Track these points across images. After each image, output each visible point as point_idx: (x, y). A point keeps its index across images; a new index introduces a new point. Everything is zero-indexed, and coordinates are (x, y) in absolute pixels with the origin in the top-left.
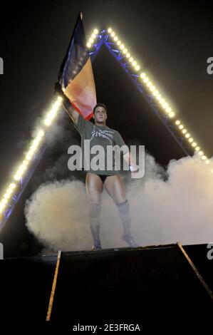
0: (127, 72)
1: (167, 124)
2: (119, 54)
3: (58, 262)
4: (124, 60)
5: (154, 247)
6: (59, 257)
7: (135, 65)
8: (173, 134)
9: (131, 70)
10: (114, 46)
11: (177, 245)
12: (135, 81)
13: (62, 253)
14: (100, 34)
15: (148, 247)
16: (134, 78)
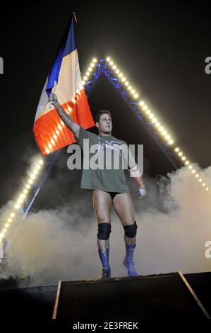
0: (126, 100)
1: (167, 151)
2: (118, 83)
3: (59, 292)
4: (123, 88)
5: (155, 275)
6: (59, 287)
7: (134, 93)
8: (172, 161)
9: (130, 98)
10: (113, 75)
11: (177, 273)
12: (134, 109)
13: (62, 283)
14: (99, 63)
15: (148, 276)
16: (133, 105)
